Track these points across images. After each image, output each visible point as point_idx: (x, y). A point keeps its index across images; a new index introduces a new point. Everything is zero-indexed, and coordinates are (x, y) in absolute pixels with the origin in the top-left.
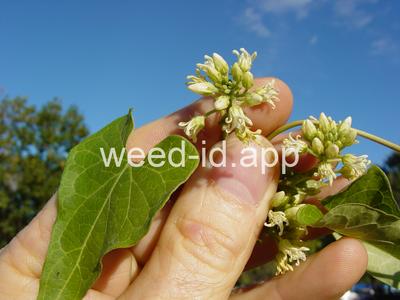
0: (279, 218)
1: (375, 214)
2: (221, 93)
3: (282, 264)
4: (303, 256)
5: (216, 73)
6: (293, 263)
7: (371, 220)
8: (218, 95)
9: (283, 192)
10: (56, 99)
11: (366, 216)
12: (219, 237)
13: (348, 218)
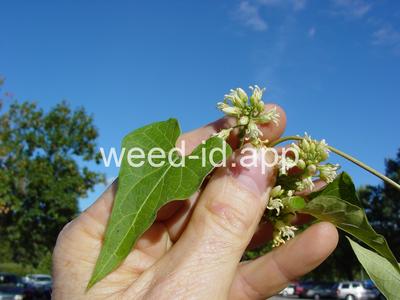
0: (277, 204)
1: (344, 204)
2: (243, 114)
3: (277, 238)
4: (292, 233)
5: (240, 101)
6: (285, 238)
7: (340, 208)
8: (241, 116)
9: (280, 187)
10: (64, 102)
11: (337, 206)
12: (236, 214)
13: (325, 206)
